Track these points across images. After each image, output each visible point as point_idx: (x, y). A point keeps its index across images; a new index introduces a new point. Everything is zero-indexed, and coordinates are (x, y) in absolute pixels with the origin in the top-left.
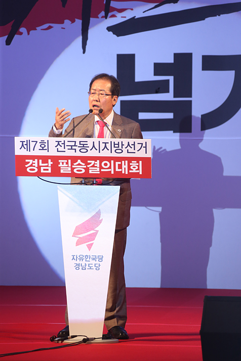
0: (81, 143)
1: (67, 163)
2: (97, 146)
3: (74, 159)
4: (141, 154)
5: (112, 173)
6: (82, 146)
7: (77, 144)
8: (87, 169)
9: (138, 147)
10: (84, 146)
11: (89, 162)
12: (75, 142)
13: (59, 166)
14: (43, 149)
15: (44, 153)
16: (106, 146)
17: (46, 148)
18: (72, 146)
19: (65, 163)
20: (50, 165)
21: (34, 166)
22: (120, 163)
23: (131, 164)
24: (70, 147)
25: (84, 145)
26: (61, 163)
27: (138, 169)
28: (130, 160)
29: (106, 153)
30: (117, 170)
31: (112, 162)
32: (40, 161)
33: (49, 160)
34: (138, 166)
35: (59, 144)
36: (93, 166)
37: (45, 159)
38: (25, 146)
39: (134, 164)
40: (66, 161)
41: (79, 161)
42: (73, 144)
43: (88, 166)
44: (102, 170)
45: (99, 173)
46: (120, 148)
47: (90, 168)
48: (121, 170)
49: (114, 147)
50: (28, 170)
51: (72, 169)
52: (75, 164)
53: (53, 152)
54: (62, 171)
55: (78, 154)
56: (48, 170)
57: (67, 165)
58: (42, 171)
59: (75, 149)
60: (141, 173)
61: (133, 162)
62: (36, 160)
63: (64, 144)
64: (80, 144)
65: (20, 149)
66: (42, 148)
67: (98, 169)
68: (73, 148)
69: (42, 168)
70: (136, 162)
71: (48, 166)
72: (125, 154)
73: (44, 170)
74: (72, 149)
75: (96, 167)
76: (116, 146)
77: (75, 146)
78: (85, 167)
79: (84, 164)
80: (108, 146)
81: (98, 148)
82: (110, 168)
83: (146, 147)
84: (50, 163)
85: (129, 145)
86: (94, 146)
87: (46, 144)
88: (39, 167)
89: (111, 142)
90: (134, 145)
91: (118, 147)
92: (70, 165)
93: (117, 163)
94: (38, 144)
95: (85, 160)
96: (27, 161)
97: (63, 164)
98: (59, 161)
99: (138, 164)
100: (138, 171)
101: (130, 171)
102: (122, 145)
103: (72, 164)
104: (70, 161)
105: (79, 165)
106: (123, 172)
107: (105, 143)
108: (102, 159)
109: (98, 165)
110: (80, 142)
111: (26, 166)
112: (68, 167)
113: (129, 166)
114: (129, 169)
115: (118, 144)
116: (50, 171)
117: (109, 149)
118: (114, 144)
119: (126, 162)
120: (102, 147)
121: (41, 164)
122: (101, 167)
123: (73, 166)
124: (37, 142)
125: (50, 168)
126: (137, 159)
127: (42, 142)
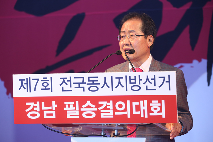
0: (91, 79)
1: (74, 106)
2: (109, 83)
3: (82, 100)
4: (164, 91)
5: (129, 116)
6: (92, 82)
7: (86, 80)
8: (98, 113)
9: (159, 81)
10: (93, 83)
11: (100, 103)
12: (83, 78)
13: (65, 109)
14: (46, 89)
15: (47, 94)
16: (120, 83)
17: (49, 87)
18: (79, 83)
19: (72, 106)
20: (54, 109)
21: (36, 111)
22: (137, 103)
23: (151, 105)
24: (77, 85)
25: (93, 81)
26: (67, 106)
27: (161, 111)
28: (150, 99)
29: (120, 92)
30: (135, 112)
31: (128, 102)
32: (43, 103)
33: (54, 103)
34: (161, 107)
35: (64, 81)
36: (105, 108)
37: (48, 101)
38: (25, 86)
39: (155, 104)
40: (73, 103)
41: (88, 103)
42: (80, 80)
43: (99, 109)
44: (116, 113)
45: (112, 117)
46: (137, 84)
47: (102, 111)
48: (138, 113)
49: (130, 83)
50: (29, 115)
51: (81, 113)
52: (83, 106)
53: (57, 92)
54: (68, 116)
55: (87, 93)
56: (51, 115)
57: (74, 108)
58: (45, 117)
59: (83, 88)
60: (164, 116)
61: (153, 101)
62: (38, 103)
63: (70, 81)
64: (89, 81)
65: (20, 89)
66: (44, 88)
67: (111, 112)
68: (81, 85)
69: (45, 113)
70: (157, 101)
71: (51, 110)
72: (143, 92)
73: (48, 115)
74: (79, 87)
75: (109, 109)
76: (132, 81)
77: (83, 83)
78: (96, 109)
79: (94, 106)
80: (123, 82)
81: (110, 85)
82: (126, 110)
83: (169, 82)
84: (54, 105)
85: (148, 79)
86: (105, 83)
87: (49, 82)
88: (41, 112)
89: (126, 76)
90: (154, 79)
91: (135, 83)
92: (77, 108)
93: (134, 104)
94: (40, 83)
95: (95, 100)
96: (27, 104)
97: (69, 107)
98: (65, 103)
99: (159, 104)
100: (160, 114)
101: (151, 114)
102: (140, 80)
103: (80, 107)
104: (77, 102)
105: (89, 107)
106: (142, 116)
107: (119, 78)
108: (115, 99)
109: (111, 107)
110: (89, 78)
111: (27, 110)
112: (75, 110)
113: (149, 107)
114: (149, 111)
115: (135, 79)
116: (54, 117)
117: (124, 85)
118: (130, 79)
119: (146, 101)
120: (115, 85)
121: (43, 108)
122: (115, 110)
123: (82, 110)
124: (38, 80)
125: (54, 113)
126: (159, 98)
127: (45, 80)
